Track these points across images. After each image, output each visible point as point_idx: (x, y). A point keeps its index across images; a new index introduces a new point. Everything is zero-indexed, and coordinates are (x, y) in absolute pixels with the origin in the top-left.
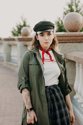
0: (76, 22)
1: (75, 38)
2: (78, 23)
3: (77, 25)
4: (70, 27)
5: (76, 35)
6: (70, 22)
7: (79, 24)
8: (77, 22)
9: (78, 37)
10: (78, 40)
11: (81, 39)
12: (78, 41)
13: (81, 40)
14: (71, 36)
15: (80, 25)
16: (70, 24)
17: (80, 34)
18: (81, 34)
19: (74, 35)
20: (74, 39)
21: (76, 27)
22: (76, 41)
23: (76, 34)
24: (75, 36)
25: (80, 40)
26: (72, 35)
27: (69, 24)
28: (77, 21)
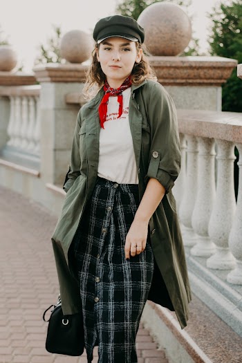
0: (173, 28)
1: (171, 71)
2: (178, 32)
3: (176, 37)
4: (155, 42)
5: (174, 65)
6: (158, 28)
7: (182, 34)
8: (176, 30)
9: (178, 71)
10: (177, 78)
11: (186, 76)
12: (178, 81)
13: (186, 79)
14: (159, 65)
15: (183, 36)
16: (157, 33)
17: (183, 62)
18: (188, 62)
19: (168, 65)
20: (167, 76)
21: (173, 42)
22: (172, 81)
23: (174, 62)
24: (170, 67)
25: (182, 78)
26: (162, 64)
27: (154, 33)
28: (176, 25)
